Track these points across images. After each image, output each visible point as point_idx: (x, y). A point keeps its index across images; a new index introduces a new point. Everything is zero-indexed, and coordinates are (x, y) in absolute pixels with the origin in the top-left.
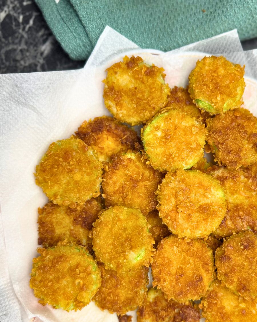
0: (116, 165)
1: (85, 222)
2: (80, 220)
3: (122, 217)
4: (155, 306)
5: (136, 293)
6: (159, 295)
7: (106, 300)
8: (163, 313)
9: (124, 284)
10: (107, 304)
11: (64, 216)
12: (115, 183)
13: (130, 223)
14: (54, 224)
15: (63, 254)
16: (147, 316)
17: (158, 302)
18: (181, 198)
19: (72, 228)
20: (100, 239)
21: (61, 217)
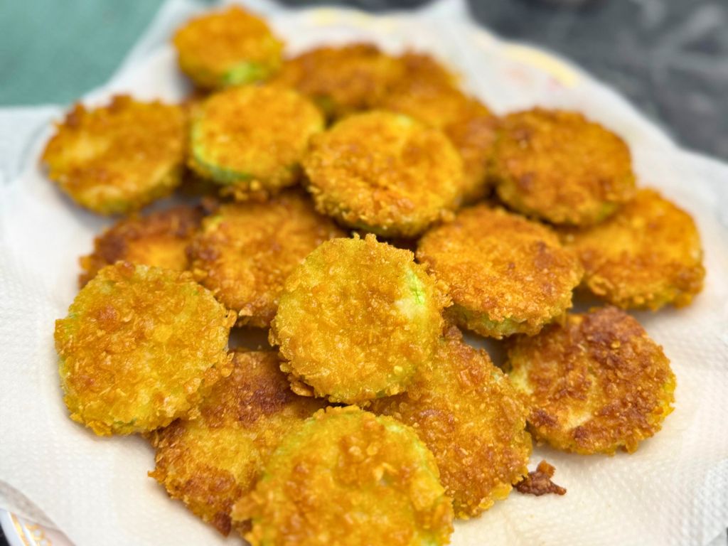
0: (210, 253)
1: (265, 402)
2: (252, 409)
3: (314, 282)
4: (546, 386)
5: (494, 392)
6: (529, 368)
7: (470, 471)
8: (572, 378)
9: (457, 406)
10: (478, 476)
11: (215, 436)
12: (240, 277)
13: (339, 271)
14: (212, 464)
15: (293, 461)
16: (560, 414)
17: (542, 377)
18: (363, 165)
19: (253, 436)
20: (325, 364)
21: (210, 444)
